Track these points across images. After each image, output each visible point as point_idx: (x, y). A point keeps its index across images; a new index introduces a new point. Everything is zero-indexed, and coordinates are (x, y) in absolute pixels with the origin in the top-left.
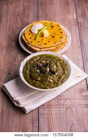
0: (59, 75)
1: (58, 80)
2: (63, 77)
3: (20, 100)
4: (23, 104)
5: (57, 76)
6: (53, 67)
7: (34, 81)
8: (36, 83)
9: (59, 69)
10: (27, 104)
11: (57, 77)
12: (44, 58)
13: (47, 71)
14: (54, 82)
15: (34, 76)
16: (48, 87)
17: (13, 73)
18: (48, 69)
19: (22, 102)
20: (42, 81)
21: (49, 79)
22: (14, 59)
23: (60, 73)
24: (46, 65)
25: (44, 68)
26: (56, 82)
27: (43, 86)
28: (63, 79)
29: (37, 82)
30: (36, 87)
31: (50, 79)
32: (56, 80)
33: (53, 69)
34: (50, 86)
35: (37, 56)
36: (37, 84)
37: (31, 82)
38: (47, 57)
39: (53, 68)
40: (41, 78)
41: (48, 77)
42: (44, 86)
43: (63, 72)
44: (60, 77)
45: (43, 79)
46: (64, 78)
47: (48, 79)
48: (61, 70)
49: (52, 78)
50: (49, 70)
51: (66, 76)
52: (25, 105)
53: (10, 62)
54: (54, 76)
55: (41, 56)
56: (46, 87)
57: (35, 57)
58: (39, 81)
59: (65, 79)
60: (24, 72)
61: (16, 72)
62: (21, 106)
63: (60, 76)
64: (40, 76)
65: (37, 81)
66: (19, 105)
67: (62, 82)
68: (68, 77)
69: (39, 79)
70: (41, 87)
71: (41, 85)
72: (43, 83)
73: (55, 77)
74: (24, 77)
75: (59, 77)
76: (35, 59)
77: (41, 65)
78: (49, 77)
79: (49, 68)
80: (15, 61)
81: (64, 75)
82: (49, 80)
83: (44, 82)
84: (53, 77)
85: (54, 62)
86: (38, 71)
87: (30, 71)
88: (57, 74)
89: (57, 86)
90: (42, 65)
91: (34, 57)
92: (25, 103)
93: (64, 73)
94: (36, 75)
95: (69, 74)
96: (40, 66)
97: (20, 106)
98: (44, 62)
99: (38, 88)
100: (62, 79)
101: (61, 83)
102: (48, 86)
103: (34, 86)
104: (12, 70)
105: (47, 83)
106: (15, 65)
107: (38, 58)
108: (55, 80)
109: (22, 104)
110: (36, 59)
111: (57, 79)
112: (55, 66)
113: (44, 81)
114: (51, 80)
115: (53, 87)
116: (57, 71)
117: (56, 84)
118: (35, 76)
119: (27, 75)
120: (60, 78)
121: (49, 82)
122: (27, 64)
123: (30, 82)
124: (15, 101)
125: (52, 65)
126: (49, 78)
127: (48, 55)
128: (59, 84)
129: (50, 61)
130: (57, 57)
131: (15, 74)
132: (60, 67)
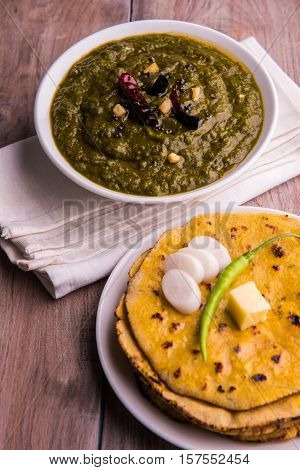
0: (215, 135)
1: (207, 158)
2: (231, 143)
3: (29, 239)
4: (42, 259)
5: (204, 138)
6: (188, 97)
7: (99, 158)
8: (107, 165)
9: (216, 105)
10: (60, 259)
11: (207, 145)
12: (156, 50)
13: (160, 113)
14: (190, 165)
15: (99, 134)
16: (158, 188)
17: (12, 115)
18: (167, 106)
19: (39, 247)
20: (132, 160)
21: (165, 150)
22: (21, 54)
23: (222, 125)
24: (158, 87)
25: (148, 100)
26: (200, 164)
27: (138, 181)
28: (233, 154)
29: (111, 163)
30: (106, 184)
31: (170, 151)
32: (199, 156)
33: (187, 103)
34: (170, 181)
35: (122, 41)
36: (111, 170)
37: (86, 162)
38: (167, 50)
39: (191, 98)
40: (131, 144)
41: (161, 141)
42: (142, 182)
43: (235, 121)
44: (218, 144)
45: (140, 149)
46: (238, 147)
47: (161, 150)
48: (225, 112)
49: (183, 146)
50: (172, 110)
51: (248, 141)
52: (51, 261)
53: (5, 62)
54: (190, 138)
55: (139, 42)
56: (151, 187)
57: (114, 46)
58: (122, 158)
59: (241, 153)
60: (58, 115)
61: (26, 112)
62: (32, 265)
63: (221, 140)
64: (126, 135)
65: (111, 156)
66: (24, 262)
67: (227, 168)
68: (254, 143)
69: (122, 148)
70: (125, 184)
71: (126, 176)
72: (139, 166)
73: (195, 141)
74: (55, 137)
75: (212, 144)
76: (113, 56)
77: (134, 82)
78: (167, 140)
79: (173, 98)
80: (28, 62)
81: (238, 134)
82: (164, 153)
83: (145, 164)
84: (187, 142)
85: (198, 71)
86: (120, 110)
87: (83, 110)
88: (204, 127)
89: (199, 185)
90: (141, 84)
91: (109, 44)
92: (52, 253)
93: (240, 126)
94: (111, 131)
95: (260, 132)
96: (131, 87)
97: (27, 266)
98: (153, 68)
99: (114, 189)
100: (227, 150)
101: (219, 169)
102: (160, 183)
103: (95, 181)
104: (11, 102)
105: (156, 170)
106: (24, 77)
107: (128, 49)
108: (194, 158)
109: (38, 256)
110: (116, 53)
111: (205, 150)
112: (198, 93)
113: (144, 158)
114: (175, 157)
115: (184, 189)
116: (205, 115)
117: (199, 176)
118: (106, 136)
119: (69, 130)
120: (219, 150)
121: (168, 162)
122: (72, 77)
123: (81, 160)
124: (9, 242)
125: (184, 88)
126: (168, 147)
127: (176, 38)
128: (213, 174)
129: (180, 65)
130: (214, 50)
131: (19, 121)
132: (225, 99)
